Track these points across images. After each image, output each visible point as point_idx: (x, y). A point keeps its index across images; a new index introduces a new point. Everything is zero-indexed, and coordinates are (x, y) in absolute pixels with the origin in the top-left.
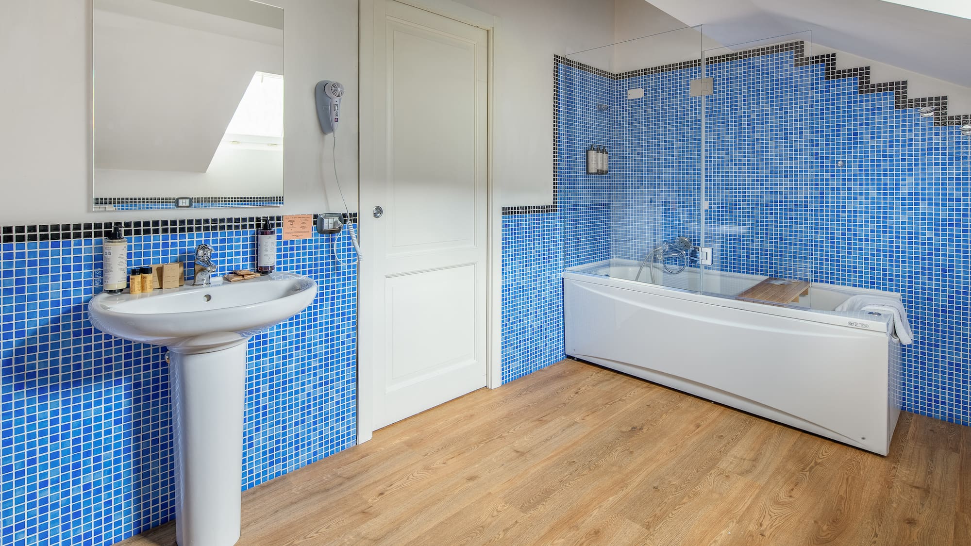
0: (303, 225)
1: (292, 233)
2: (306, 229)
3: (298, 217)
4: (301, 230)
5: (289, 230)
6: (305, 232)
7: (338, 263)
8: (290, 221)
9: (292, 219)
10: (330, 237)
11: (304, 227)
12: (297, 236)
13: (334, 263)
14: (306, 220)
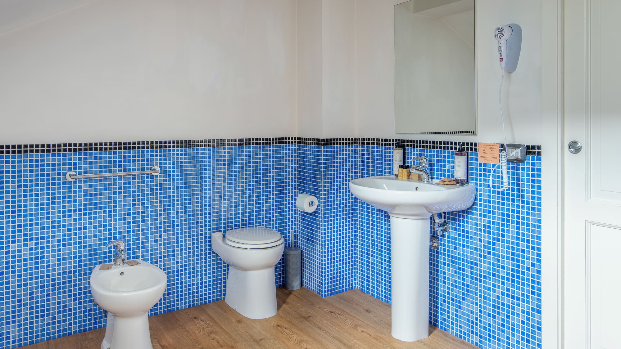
0: (492, 152)
1: (484, 157)
2: (495, 156)
3: (489, 145)
4: (491, 156)
5: (482, 155)
6: (494, 158)
7: (523, 191)
8: (483, 148)
9: (485, 145)
10: (515, 166)
11: (493, 154)
12: (488, 160)
13: (518, 190)
14: (495, 148)
